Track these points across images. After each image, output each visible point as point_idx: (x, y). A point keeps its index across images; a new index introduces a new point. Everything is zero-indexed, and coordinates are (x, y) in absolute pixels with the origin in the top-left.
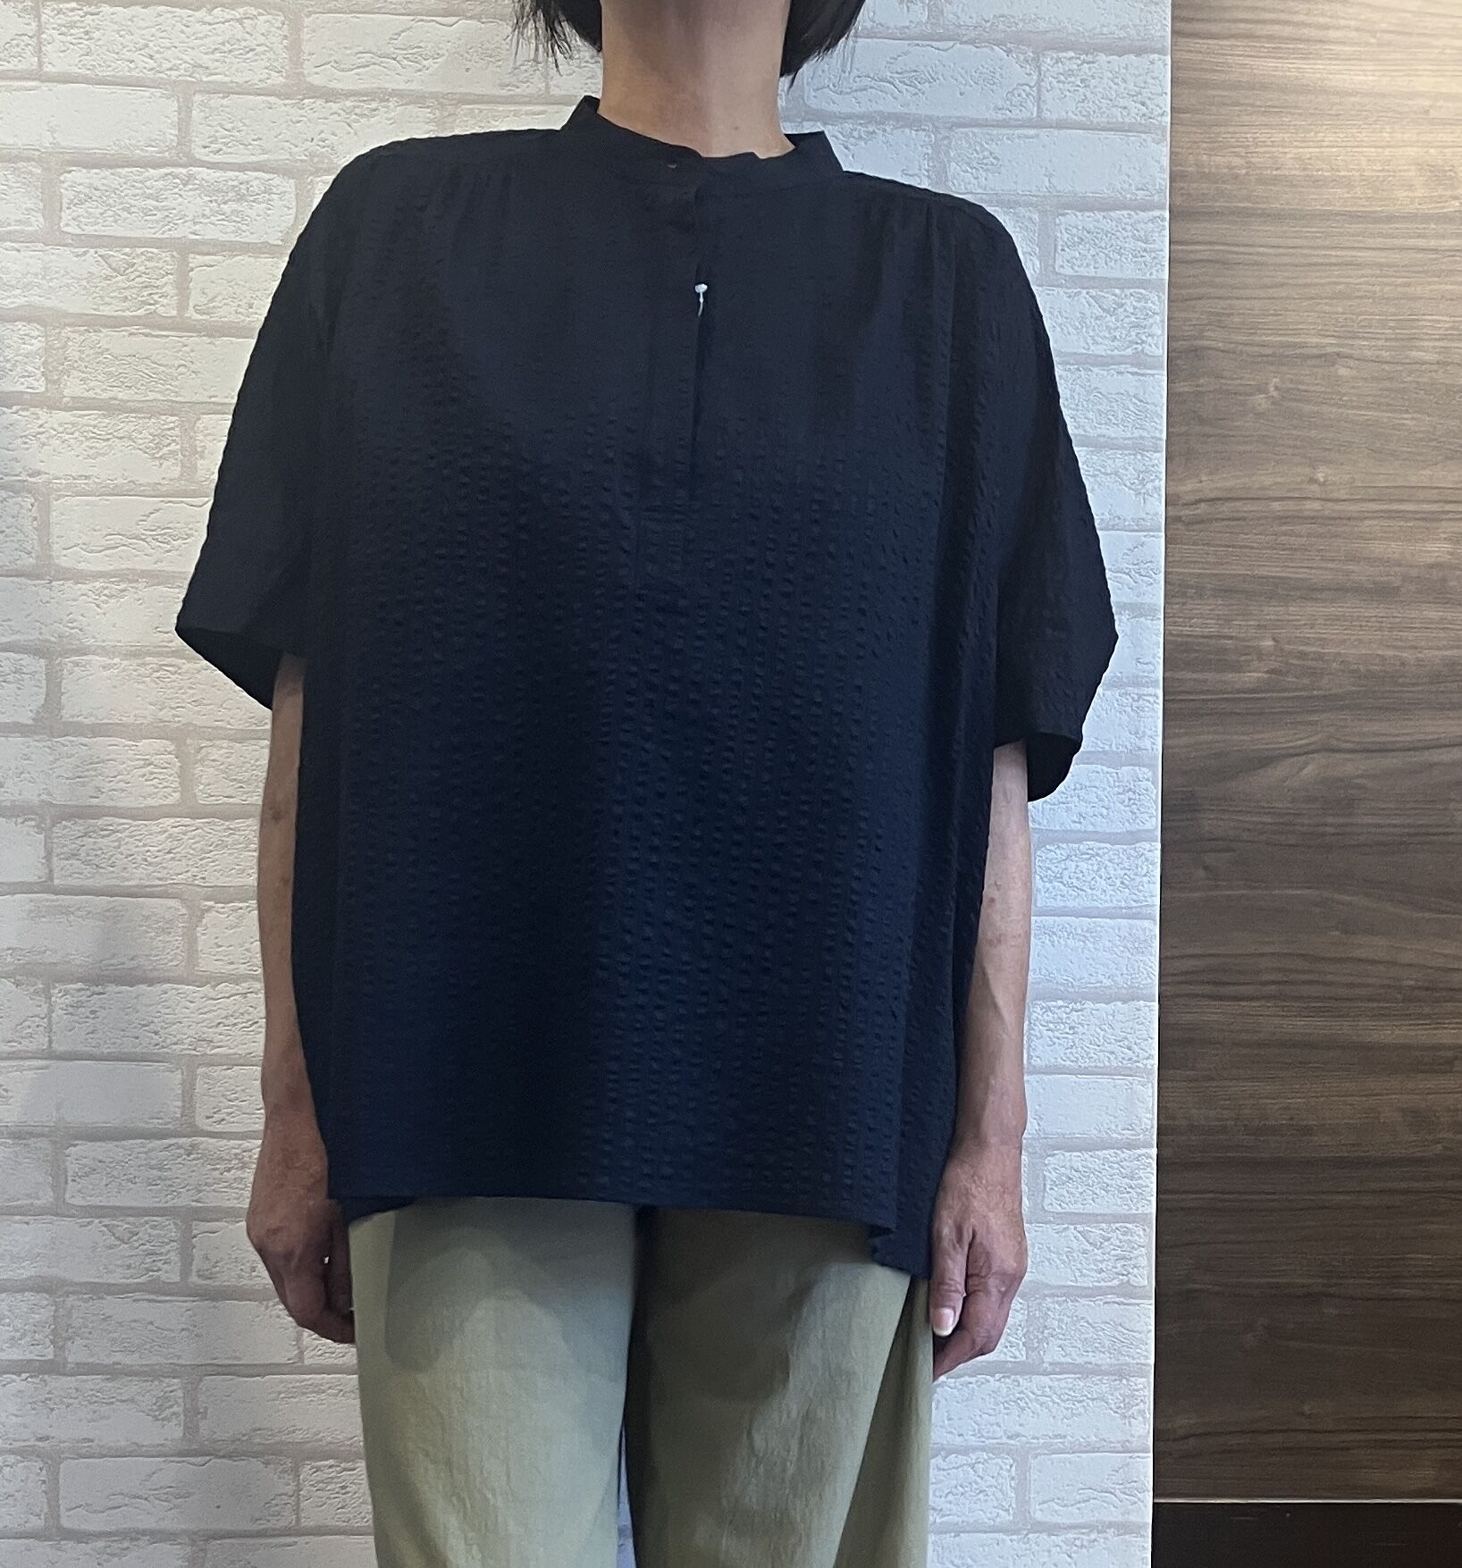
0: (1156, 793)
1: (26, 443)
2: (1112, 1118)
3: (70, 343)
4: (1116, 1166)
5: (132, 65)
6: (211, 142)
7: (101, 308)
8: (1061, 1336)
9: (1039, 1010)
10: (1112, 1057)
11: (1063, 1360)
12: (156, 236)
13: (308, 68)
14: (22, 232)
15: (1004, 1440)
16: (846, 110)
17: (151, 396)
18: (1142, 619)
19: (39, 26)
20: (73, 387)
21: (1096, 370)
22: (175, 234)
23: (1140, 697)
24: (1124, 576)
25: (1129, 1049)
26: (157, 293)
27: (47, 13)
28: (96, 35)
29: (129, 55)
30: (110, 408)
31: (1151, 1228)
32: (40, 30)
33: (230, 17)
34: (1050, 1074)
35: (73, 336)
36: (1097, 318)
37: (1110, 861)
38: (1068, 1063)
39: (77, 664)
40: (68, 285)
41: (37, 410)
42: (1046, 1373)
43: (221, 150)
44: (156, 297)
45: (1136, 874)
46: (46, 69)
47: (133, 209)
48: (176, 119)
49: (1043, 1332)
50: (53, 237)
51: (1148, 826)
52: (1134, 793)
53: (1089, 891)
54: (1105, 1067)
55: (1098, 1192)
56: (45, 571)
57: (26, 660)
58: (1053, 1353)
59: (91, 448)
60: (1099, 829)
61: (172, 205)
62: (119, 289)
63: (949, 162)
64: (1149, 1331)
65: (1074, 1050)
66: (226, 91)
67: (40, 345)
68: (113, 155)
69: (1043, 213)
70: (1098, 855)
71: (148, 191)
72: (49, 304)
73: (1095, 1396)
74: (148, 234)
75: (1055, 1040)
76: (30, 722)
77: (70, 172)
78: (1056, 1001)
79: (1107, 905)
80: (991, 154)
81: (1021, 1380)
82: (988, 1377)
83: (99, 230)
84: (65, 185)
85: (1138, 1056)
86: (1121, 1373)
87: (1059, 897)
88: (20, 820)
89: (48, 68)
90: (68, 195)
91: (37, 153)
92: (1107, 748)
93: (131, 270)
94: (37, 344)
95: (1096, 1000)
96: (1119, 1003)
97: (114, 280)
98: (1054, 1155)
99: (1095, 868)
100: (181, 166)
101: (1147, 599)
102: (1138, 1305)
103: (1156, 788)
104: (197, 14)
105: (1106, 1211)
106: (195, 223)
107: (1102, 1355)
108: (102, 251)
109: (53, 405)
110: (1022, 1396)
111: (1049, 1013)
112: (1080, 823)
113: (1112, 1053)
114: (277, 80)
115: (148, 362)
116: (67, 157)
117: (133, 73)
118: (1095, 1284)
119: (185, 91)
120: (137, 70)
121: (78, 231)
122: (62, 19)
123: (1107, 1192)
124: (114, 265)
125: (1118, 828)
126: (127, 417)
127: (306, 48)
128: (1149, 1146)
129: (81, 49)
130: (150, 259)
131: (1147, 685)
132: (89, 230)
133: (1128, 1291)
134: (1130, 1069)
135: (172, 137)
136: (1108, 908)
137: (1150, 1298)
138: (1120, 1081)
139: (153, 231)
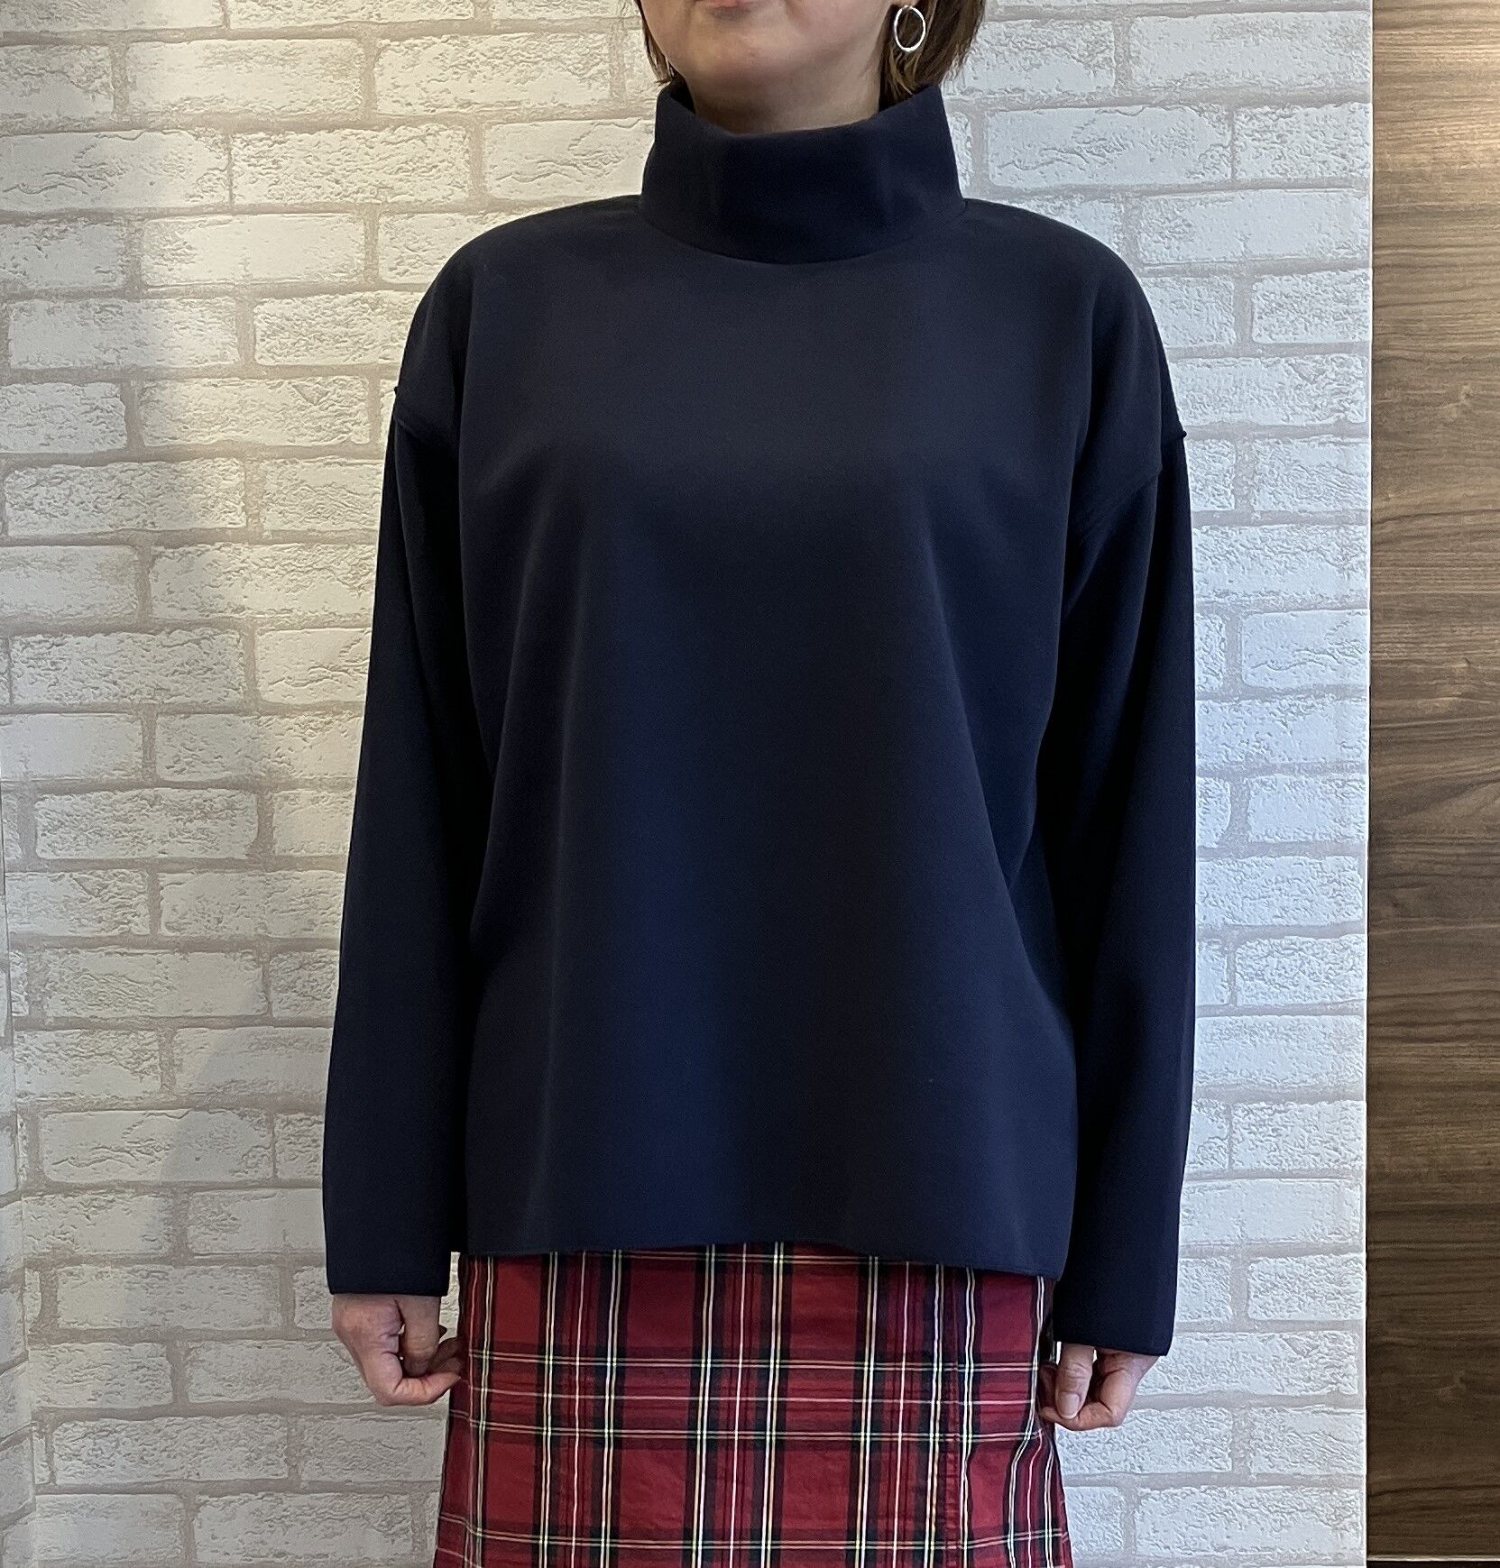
0: (1363, 881)
1: (229, 579)
2: (1319, 1223)
3: (268, 477)
4: (1322, 1271)
5: (319, 191)
6: (398, 264)
7: (297, 439)
8: (1268, 1447)
9: (1240, 1112)
10: (1317, 1159)
11: (1271, 1471)
12: (347, 363)
13: (490, 181)
14: (220, 367)
15: (1212, 1552)
16: (1031, 186)
17: (348, 525)
18: (1347, 702)
19: (230, 159)
20: (272, 521)
21: (1296, 442)
22: (366, 360)
23: (1345, 783)
24: (1328, 656)
25: (1336, 1150)
26: (349, 421)
27: (237, 145)
28: (284, 163)
29: (316, 182)
30: (307, 540)
31: (1360, 1335)
32: (231, 163)
33: (412, 135)
34: (1254, 1178)
35: (270, 469)
36: (1296, 388)
37: (1313, 955)
38: (1271, 1166)
39: (286, 798)
40: (263, 418)
41: (238, 546)
42: (1251, 1485)
43: (407, 271)
44: (349, 425)
45: (1342, 968)
46: (237, 202)
47: (323, 337)
48: (362, 242)
49: (1249, 1443)
50: (248, 371)
51: (1354, 918)
52: (1339, 883)
53: (1292, 988)
54: (1310, 1169)
55: (1304, 1298)
56: (252, 706)
57: (239, 796)
58: (1259, 1465)
59: (292, 581)
60: (1302, 923)
61: (362, 331)
62: (313, 419)
63: (1139, 233)
64: (1361, 1441)
65: (1277, 1153)
66: (411, 210)
67: (238, 480)
68: (304, 284)
69: (1238, 279)
70: (1301, 949)
71: (338, 318)
72: (247, 437)
73: (1305, 1507)
74: (340, 361)
75: (1258, 1143)
76: (244, 857)
77: (262, 304)
78: (1258, 1101)
79: (1310, 1002)
80: (1183, 220)
81: (1227, 1491)
82: (1194, 1489)
83: (290, 360)
84: (259, 317)
85: (1345, 1158)
86: (1330, 1484)
87: (1260, 995)
88: (238, 954)
89: (238, 201)
90: (262, 326)
91: (232, 287)
92: (1310, 838)
93: (324, 399)
94: (235, 480)
95: (1300, 1100)
96: (1324, 1103)
97: (308, 411)
98: (1257, 1262)
99: (1299, 962)
100: (369, 290)
101: (1352, 680)
102: (1349, 1414)
103: (1362, 877)
104: (381, 134)
105: (1313, 1317)
106: (385, 348)
107: (1311, 1466)
108: (296, 382)
109: (252, 538)
110: (1229, 1507)
111: (1251, 1115)
112: (1282, 917)
113: (1317, 1155)
114: (460, 195)
115: (343, 491)
116: (259, 288)
117: (321, 199)
118: (1303, 1393)
119: (370, 214)
120: (325, 196)
121: (272, 363)
122: (251, 150)
123: (1314, 1298)
124: (307, 395)
125: (1324, 920)
126: (326, 548)
127: (489, 161)
128: (1359, 1251)
129: (271, 178)
130: (343, 387)
131: (1351, 770)
132: (283, 361)
133: (1338, 1400)
134: (1338, 1172)
135: (359, 261)
136: (1313, 1005)
137: (1361, 1408)
138: (1327, 1184)
139: (344, 358)
